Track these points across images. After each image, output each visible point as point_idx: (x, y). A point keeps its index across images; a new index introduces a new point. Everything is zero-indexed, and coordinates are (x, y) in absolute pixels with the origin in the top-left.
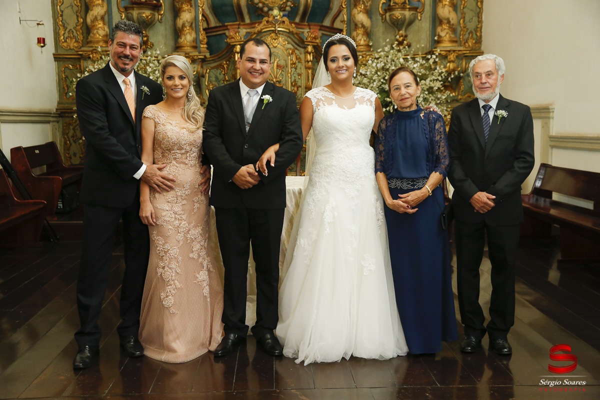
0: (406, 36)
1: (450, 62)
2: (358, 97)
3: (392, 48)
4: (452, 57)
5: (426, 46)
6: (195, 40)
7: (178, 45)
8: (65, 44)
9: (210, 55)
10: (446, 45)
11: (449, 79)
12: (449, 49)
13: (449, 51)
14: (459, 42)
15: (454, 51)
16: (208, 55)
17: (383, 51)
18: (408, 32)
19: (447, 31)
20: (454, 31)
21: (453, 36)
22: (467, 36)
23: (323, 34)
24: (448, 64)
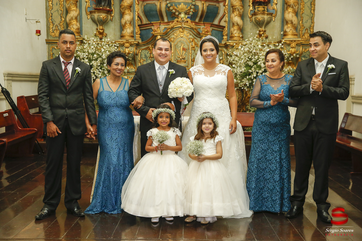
0: (265, 31)
1: (292, 48)
2: (218, 70)
3: (254, 39)
4: (293, 45)
5: (278, 38)
6: (133, 32)
7: (122, 35)
8: (53, 34)
9: (142, 41)
10: (290, 37)
11: (290, 59)
13: (292, 41)
14: (298, 35)
15: (295, 41)
16: (140, 41)
17: (249, 40)
18: (266, 29)
19: (291, 28)
20: (296, 28)
21: (294, 31)
22: (304, 31)
23: (213, 29)
24: (291, 49)
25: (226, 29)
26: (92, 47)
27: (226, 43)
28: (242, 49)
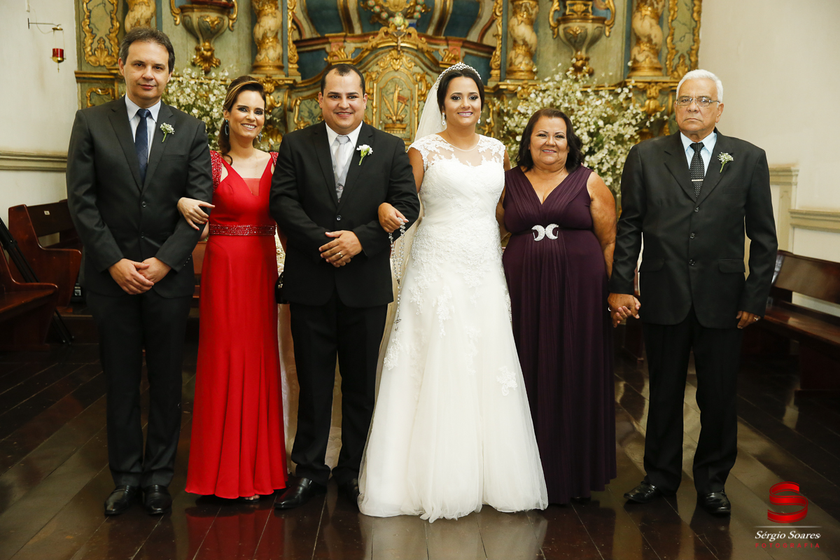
0: (587, 59)
1: (650, 98)
2: (484, 149)
3: (566, 77)
4: (653, 91)
5: (616, 74)
6: (282, 57)
7: (255, 64)
8: (93, 59)
9: (302, 79)
10: (645, 74)
11: (648, 124)
12: (648, 80)
13: (649, 83)
14: (664, 70)
15: (656, 83)
16: (299, 79)
17: (553, 80)
18: (590, 55)
19: (646, 53)
20: (657, 53)
21: (655, 61)
22: (676, 61)
23: (466, 53)
24: (647, 102)
25: (498, 53)
26: (188, 91)
27: (498, 86)
28: (539, 100)
